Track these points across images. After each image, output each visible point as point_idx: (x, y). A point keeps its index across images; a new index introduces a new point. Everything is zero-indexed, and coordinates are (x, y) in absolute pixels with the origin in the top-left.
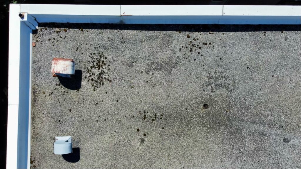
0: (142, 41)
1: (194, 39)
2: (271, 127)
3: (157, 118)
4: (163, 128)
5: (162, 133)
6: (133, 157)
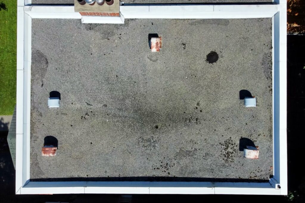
0: (200, 170)
1: (165, 171)
2: (115, 114)
3: (188, 119)
4: (185, 112)
5: (185, 109)
6: (204, 94)
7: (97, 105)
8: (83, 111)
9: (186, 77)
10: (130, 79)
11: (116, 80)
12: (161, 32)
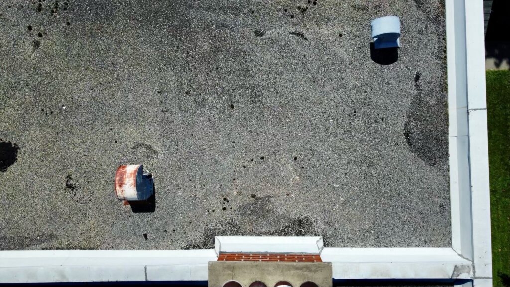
2: (236, 15)
3: (60, 8)
4: (69, 24)
5: (67, 32)
6: (23, 70)
7: (278, 33)
8: (314, 17)
9: (64, 107)
10: (200, 100)
11: (235, 96)
12: (124, 216)
